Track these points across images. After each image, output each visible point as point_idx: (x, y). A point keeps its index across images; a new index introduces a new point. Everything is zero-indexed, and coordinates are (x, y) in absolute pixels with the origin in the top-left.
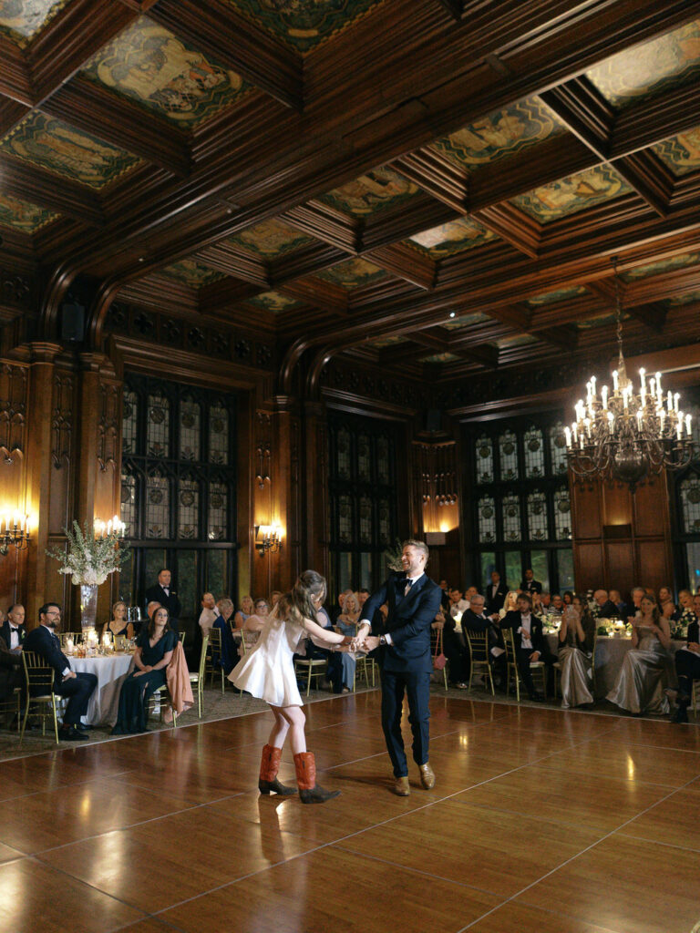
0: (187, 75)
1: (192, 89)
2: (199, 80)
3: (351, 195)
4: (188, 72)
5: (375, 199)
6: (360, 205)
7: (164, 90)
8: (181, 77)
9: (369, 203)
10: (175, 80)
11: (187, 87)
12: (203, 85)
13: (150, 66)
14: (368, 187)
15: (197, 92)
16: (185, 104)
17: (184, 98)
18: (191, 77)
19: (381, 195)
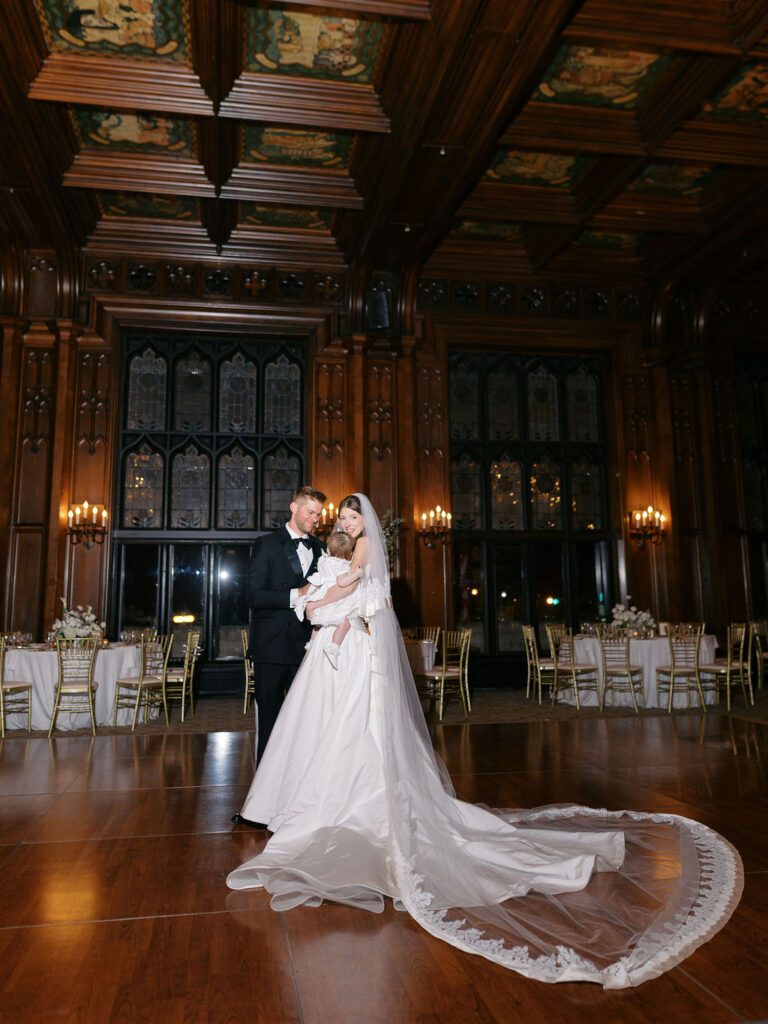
0: (325, 29)
1: (341, 41)
2: (339, 29)
3: (596, 84)
4: (323, 26)
5: (629, 78)
6: (618, 93)
7: (320, 53)
8: (322, 33)
9: (626, 86)
10: (319, 38)
11: (335, 40)
12: (346, 32)
13: (290, 36)
14: (608, 67)
15: (347, 42)
16: (347, 58)
17: (342, 52)
18: (331, 29)
19: (631, 71)
